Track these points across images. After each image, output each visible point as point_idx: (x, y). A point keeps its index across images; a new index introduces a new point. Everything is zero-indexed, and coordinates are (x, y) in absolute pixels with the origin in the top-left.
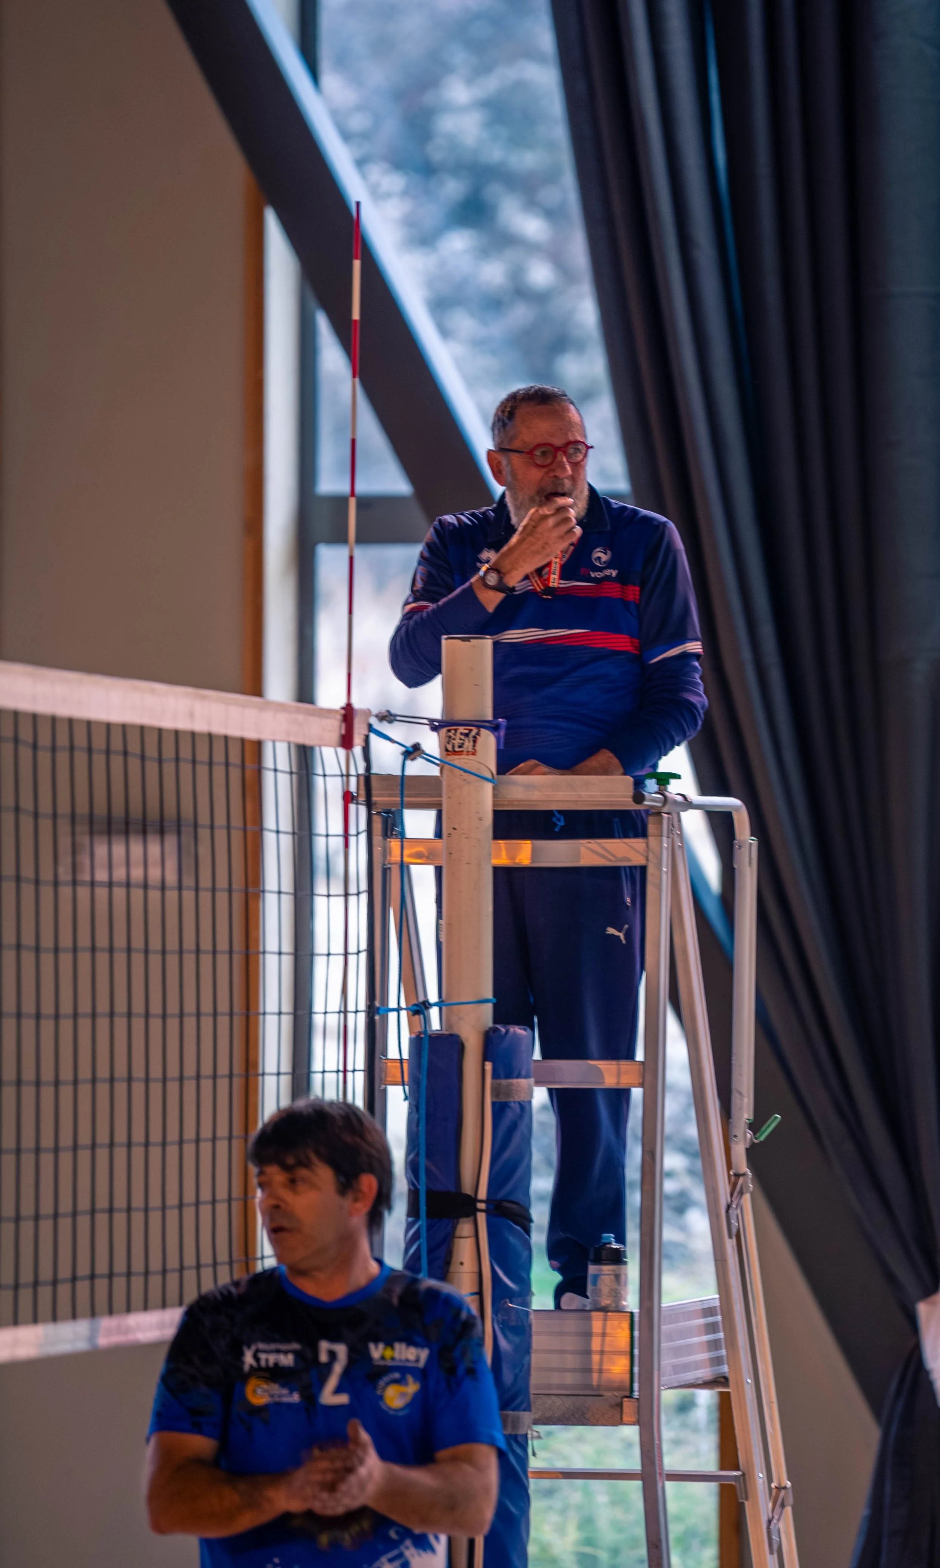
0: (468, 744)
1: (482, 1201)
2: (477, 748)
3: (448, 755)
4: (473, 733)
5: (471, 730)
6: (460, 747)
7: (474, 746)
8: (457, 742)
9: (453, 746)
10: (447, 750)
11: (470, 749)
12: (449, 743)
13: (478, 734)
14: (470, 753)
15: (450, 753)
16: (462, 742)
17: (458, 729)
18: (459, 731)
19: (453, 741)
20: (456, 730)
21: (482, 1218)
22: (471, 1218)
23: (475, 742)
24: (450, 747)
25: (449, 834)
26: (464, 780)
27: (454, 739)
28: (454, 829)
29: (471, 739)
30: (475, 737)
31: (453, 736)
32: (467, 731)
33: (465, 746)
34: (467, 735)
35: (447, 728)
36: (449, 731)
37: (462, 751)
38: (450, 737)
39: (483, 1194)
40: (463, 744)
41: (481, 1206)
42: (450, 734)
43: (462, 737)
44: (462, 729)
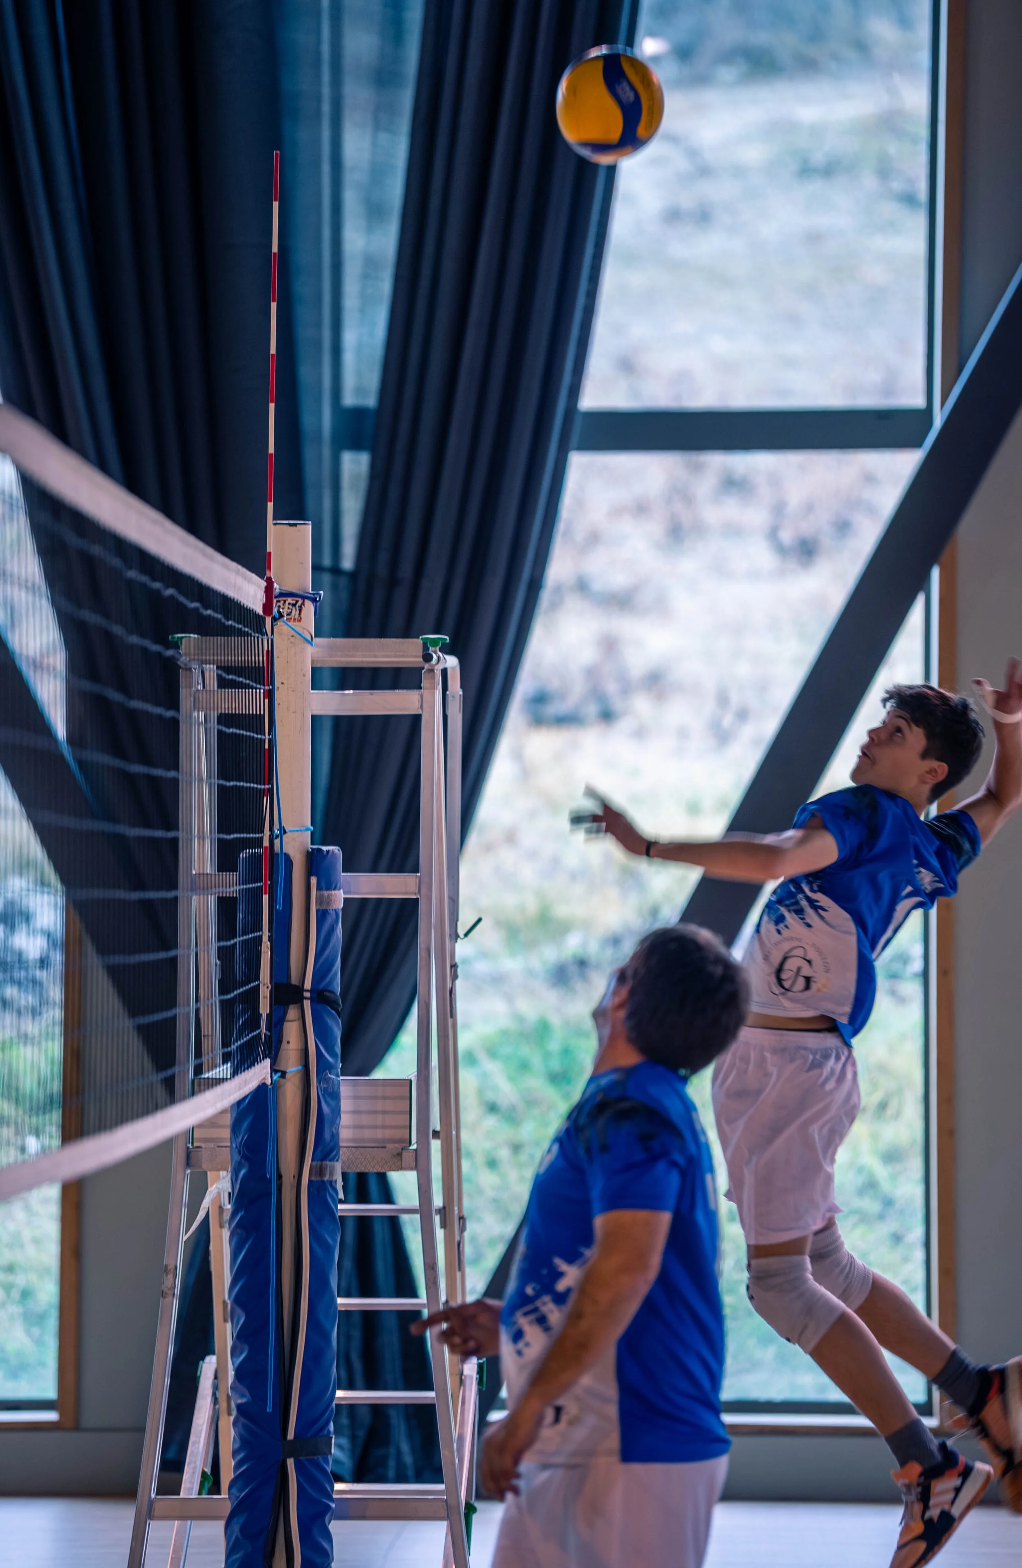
0: (295, 613)
1: (307, 991)
2: (302, 616)
4: (299, 603)
5: (297, 602)
6: (288, 615)
7: (300, 614)
8: (286, 611)
11: (297, 616)
13: (303, 603)
16: (290, 610)
17: (287, 600)
18: (287, 602)
19: (283, 611)
20: (285, 601)
21: (307, 1004)
22: (299, 1005)
23: (300, 611)
25: (278, 687)
26: (292, 643)
27: (283, 609)
28: (283, 683)
29: (298, 608)
30: (300, 607)
31: (282, 606)
32: (294, 602)
33: (293, 614)
34: (294, 605)
35: (277, 599)
36: (279, 601)
38: (279, 607)
39: (308, 985)
40: (291, 612)
41: (307, 995)
42: (278, 604)
43: (290, 607)
44: (290, 600)
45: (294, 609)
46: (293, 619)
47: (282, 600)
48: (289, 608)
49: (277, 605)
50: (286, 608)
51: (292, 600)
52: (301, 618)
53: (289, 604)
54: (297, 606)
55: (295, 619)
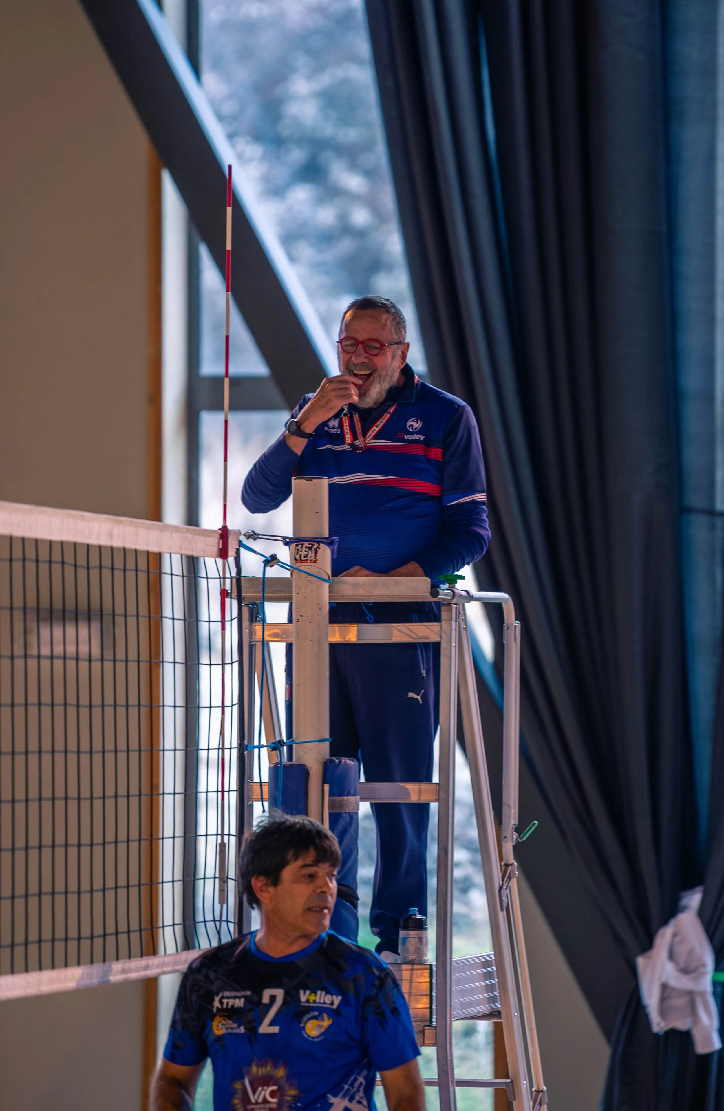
0: (311, 555)
2: (318, 558)
3: (296, 563)
4: (315, 547)
5: (313, 545)
6: (305, 557)
7: (315, 556)
8: (303, 553)
9: (300, 557)
10: (295, 559)
11: (313, 558)
12: (297, 554)
13: (318, 547)
14: (312, 561)
15: (298, 561)
16: (306, 553)
17: (304, 544)
18: (304, 546)
19: (301, 553)
20: (302, 545)
23: (316, 553)
24: (298, 557)
25: (298, 620)
26: (309, 581)
27: (301, 551)
28: (301, 616)
29: (313, 551)
30: (316, 550)
31: (300, 549)
32: (310, 546)
33: (309, 556)
34: (310, 548)
36: (297, 545)
37: (307, 560)
38: (298, 550)
40: (307, 555)
42: (298, 547)
43: (307, 550)
44: (306, 544)
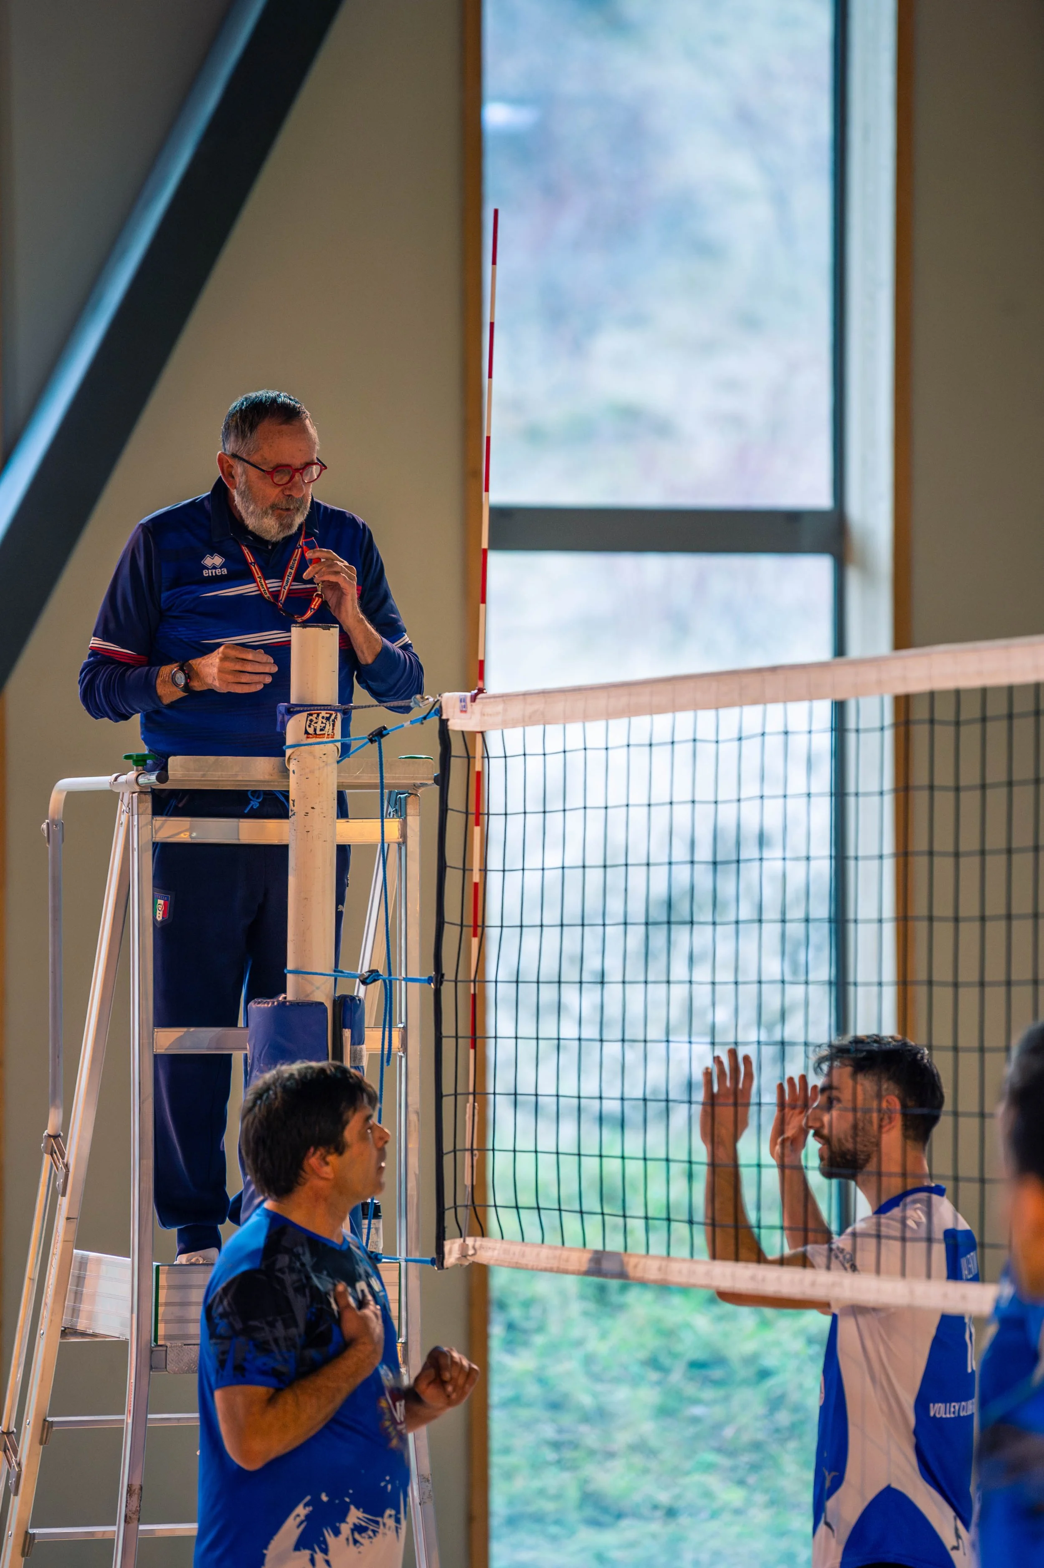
2: (335, 731)
3: (308, 738)
4: (333, 717)
5: (331, 715)
6: (321, 730)
7: (333, 729)
8: (319, 726)
9: (315, 730)
10: (306, 732)
11: (330, 732)
12: (310, 726)
13: (337, 718)
14: (330, 736)
15: (311, 736)
16: (324, 725)
17: (321, 713)
18: (321, 716)
19: (315, 725)
20: (318, 715)
23: (334, 725)
24: (311, 731)
27: (316, 723)
28: (313, 808)
29: (331, 723)
30: (334, 721)
31: (315, 720)
32: (328, 715)
33: (326, 729)
34: (328, 719)
35: (308, 712)
36: (311, 715)
37: (324, 734)
38: (311, 721)
40: (325, 727)
42: (310, 717)
43: (324, 721)
44: (323, 713)
45: (328, 723)
46: (326, 735)
47: (315, 713)
48: (322, 723)
49: (309, 719)
50: (320, 722)
51: (326, 713)
52: (334, 734)
53: (323, 718)
54: (331, 720)
55: (328, 735)
